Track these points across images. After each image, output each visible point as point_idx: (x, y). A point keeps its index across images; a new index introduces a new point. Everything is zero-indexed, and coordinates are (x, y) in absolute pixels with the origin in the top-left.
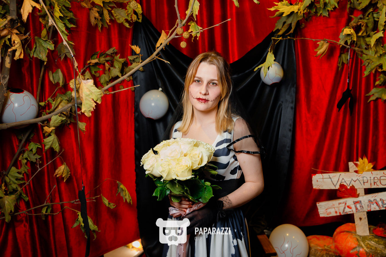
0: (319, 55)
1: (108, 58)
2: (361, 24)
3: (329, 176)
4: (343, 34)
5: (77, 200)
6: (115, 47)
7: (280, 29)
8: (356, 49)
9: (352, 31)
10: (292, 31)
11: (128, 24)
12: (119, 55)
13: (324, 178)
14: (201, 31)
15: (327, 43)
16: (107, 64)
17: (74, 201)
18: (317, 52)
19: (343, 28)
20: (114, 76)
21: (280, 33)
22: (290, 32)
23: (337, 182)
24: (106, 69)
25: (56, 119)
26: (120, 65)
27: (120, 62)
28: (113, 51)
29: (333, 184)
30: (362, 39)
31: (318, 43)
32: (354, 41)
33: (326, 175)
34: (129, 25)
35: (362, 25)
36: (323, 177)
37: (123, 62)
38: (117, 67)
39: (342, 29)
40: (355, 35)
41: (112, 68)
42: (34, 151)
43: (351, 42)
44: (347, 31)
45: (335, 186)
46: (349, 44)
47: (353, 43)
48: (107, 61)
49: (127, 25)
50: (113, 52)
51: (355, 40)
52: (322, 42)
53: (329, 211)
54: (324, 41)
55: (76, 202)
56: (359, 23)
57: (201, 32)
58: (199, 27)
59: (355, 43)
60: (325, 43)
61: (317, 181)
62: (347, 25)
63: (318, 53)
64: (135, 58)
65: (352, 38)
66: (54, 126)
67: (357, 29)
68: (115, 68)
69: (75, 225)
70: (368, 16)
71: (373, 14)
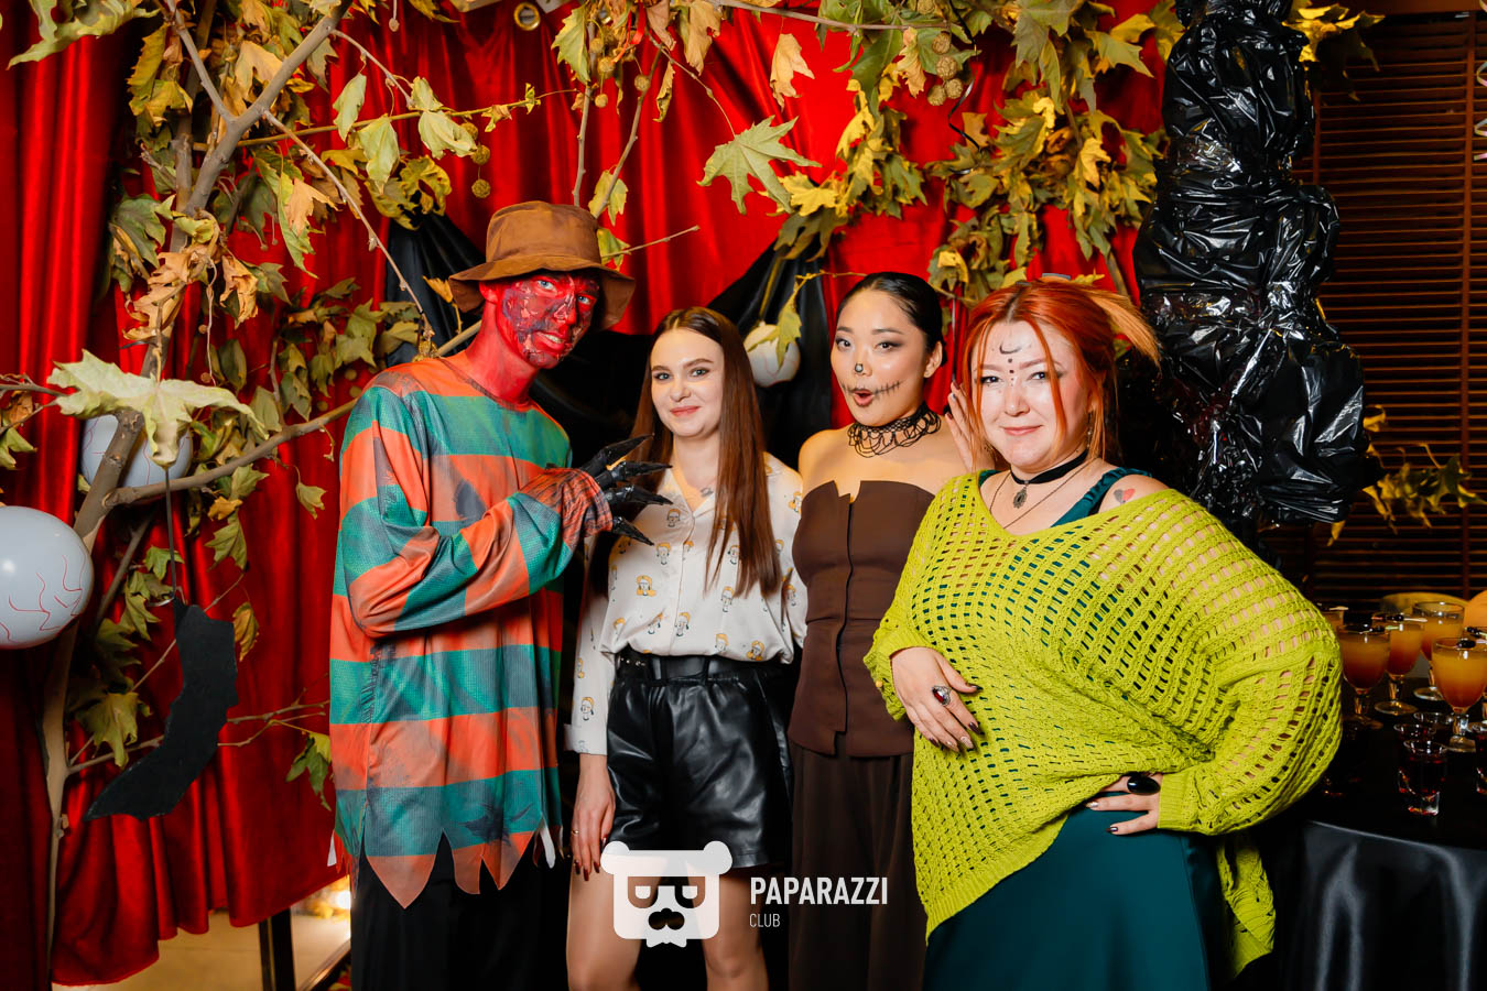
1: (335, 309)
2: (975, 242)
4: (939, 266)
5: (278, 712)
6: (352, 279)
7: (790, 244)
8: (967, 299)
9: (959, 259)
10: (821, 253)
11: (409, 220)
12: (371, 302)
14: (627, 252)
16: (328, 327)
17: (271, 714)
19: (937, 250)
20: (351, 360)
21: (792, 255)
22: (817, 256)
24: (325, 339)
25: (243, 477)
26: (368, 329)
27: (370, 320)
28: (349, 287)
30: (978, 277)
32: (964, 283)
34: (411, 223)
35: (978, 243)
37: (379, 321)
38: (357, 333)
39: (935, 252)
40: (965, 269)
41: (341, 338)
42: (160, 571)
43: (958, 282)
44: (946, 259)
46: (951, 288)
47: (960, 287)
48: (333, 318)
49: (406, 223)
50: (347, 292)
51: (966, 279)
55: (275, 717)
56: (972, 240)
57: (626, 255)
58: (622, 243)
59: (966, 286)
62: (944, 241)
64: (403, 308)
65: (958, 274)
66: (240, 498)
67: (968, 252)
68: (351, 336)
69: (294, 774)
70: (989, 224)
71: (999, 219)
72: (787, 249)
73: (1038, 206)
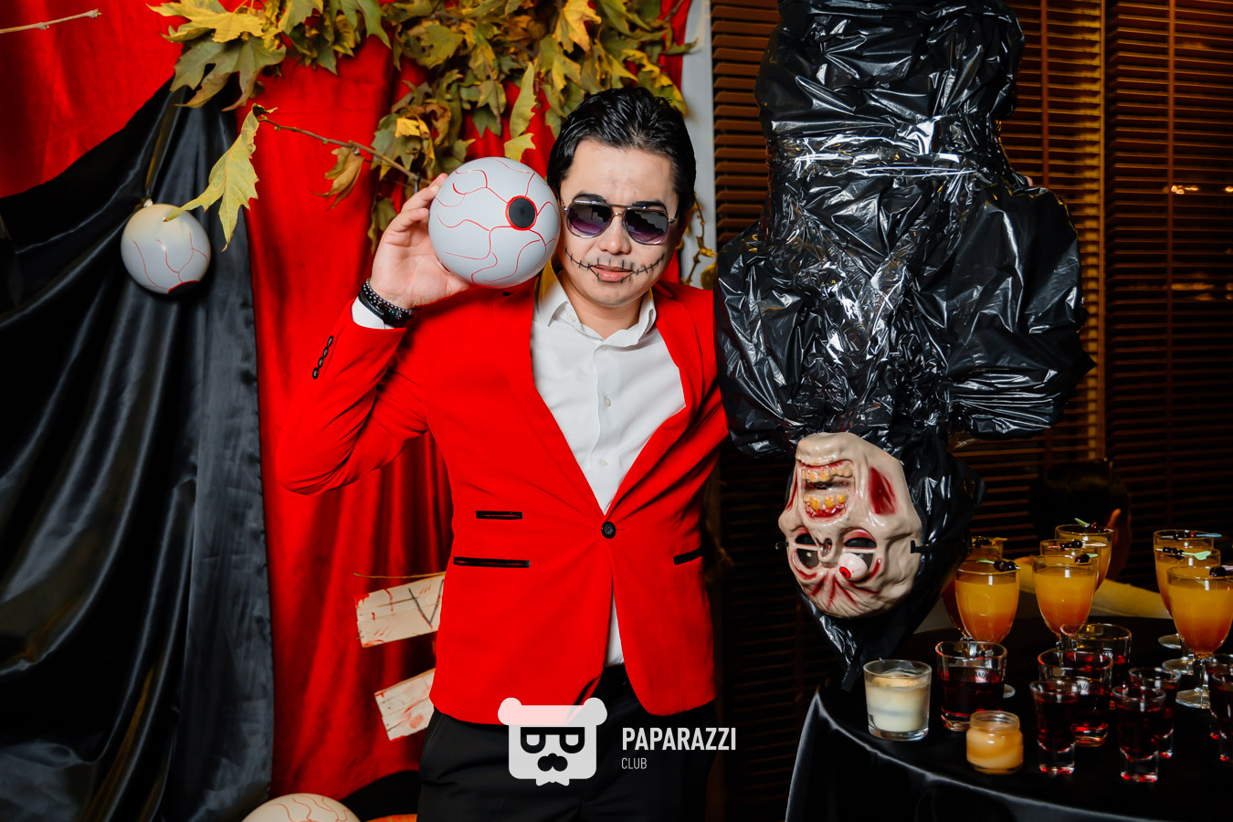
0: (336, 192)
2: (433, 112)
3: (410, 590)
4: (397, 135)
9: (424, 127)
10: (244, 99)
13: (394, 600)
15: (358, 155)
18: (332, 181)
21: (198, 101)
22: (237, 103)
23: (434, 607)
29: (424, 616)
31: (335, 152)
33: (400, 592)
35: (439, 112)
36: (391, 599)
44: (407, 128)
45: (429, 623)
52: (344, 150)
53: (415, 713)
54: (350, 147)
56: (429, 109)
60: (352, 156)
61: (374, 618)
63: (336, 184)
65: (420, 148)
70: (447, 92)
71: (459, 87)
72: (189, 93)
73: (502, 77)
